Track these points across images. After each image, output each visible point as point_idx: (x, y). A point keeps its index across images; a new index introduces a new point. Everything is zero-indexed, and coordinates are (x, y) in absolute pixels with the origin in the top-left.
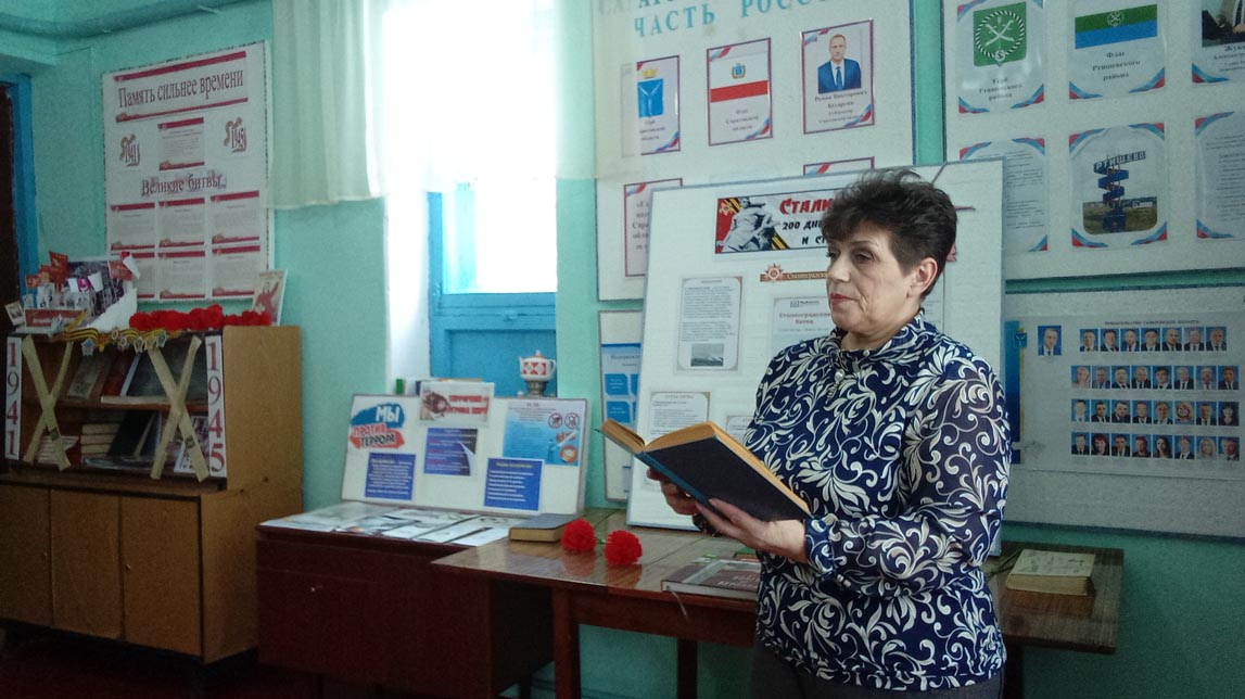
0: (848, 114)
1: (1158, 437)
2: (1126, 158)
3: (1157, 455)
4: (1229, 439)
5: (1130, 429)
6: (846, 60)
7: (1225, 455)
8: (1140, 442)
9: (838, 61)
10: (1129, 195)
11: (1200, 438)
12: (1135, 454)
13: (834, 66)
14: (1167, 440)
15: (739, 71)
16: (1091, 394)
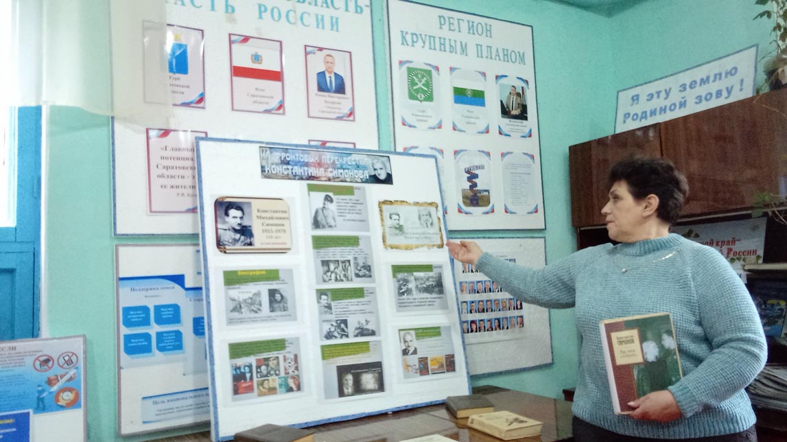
0: (337, 111)
1: (495, 319)
2: (477, 167)
3: (496, 329)
4: (520, 317)
5: (485, 316)
6: (335, 74)
7: (519, 325)
8: (489, 323)
9: (330, 72)
10: (479, 188)
11: (510, 317)
12: (488, 330)
13: (327, 75)
14: (499, 320)
15: (257, 58)
16: (469, 297)
